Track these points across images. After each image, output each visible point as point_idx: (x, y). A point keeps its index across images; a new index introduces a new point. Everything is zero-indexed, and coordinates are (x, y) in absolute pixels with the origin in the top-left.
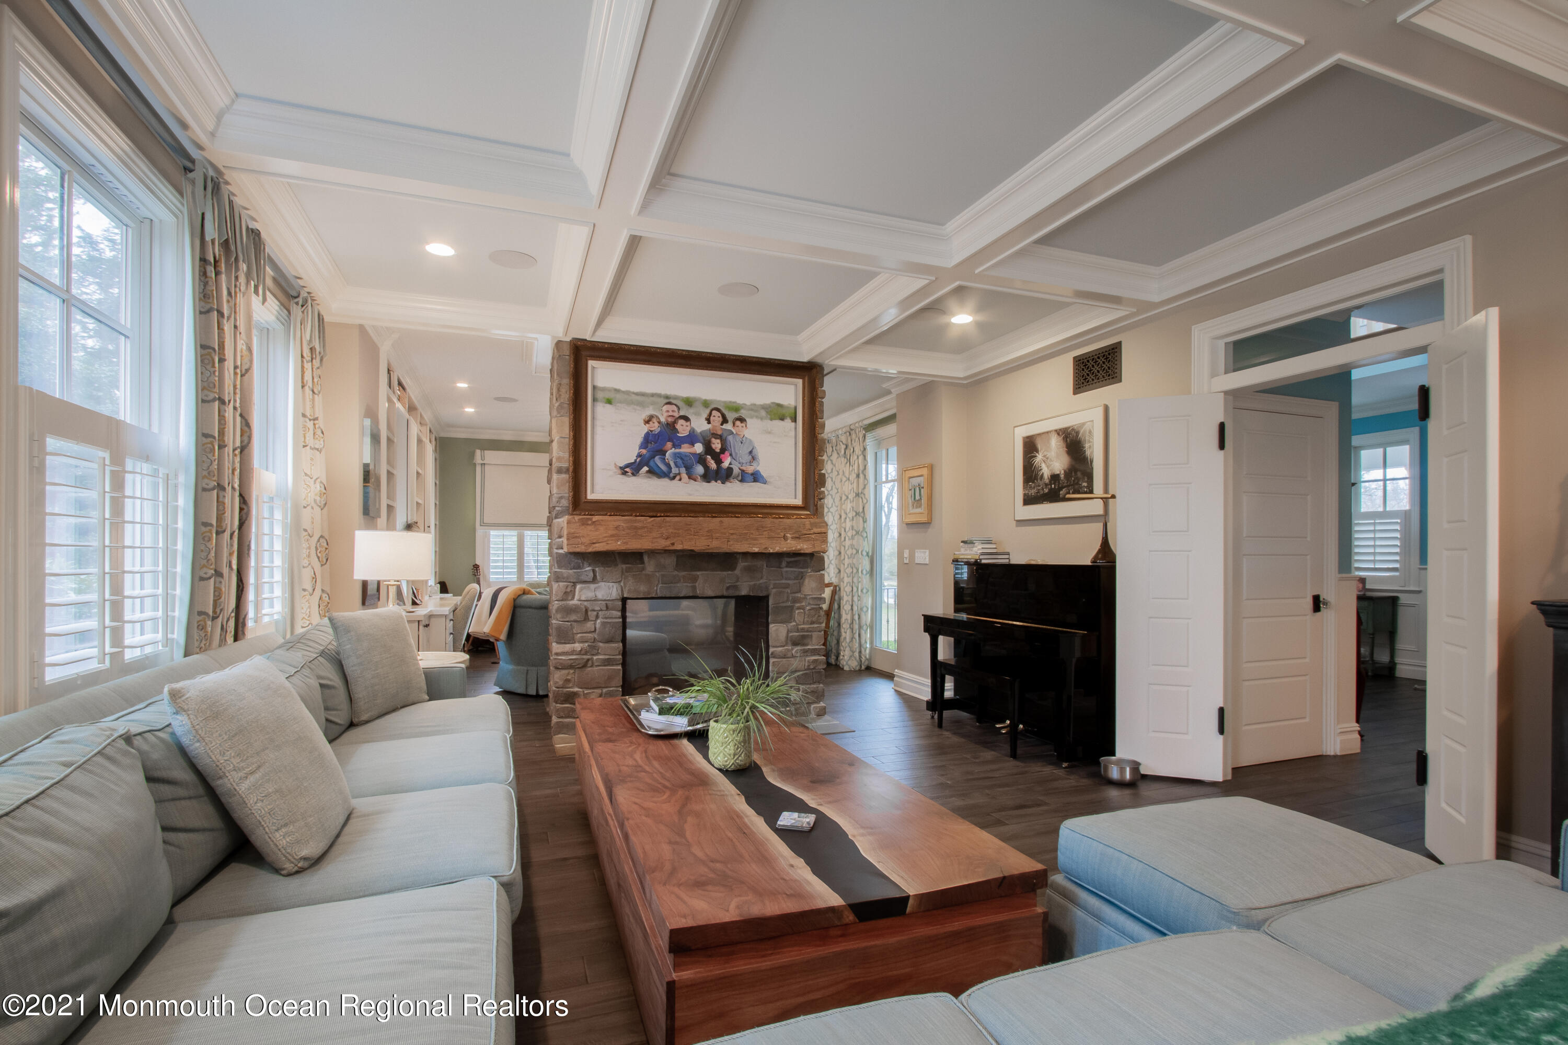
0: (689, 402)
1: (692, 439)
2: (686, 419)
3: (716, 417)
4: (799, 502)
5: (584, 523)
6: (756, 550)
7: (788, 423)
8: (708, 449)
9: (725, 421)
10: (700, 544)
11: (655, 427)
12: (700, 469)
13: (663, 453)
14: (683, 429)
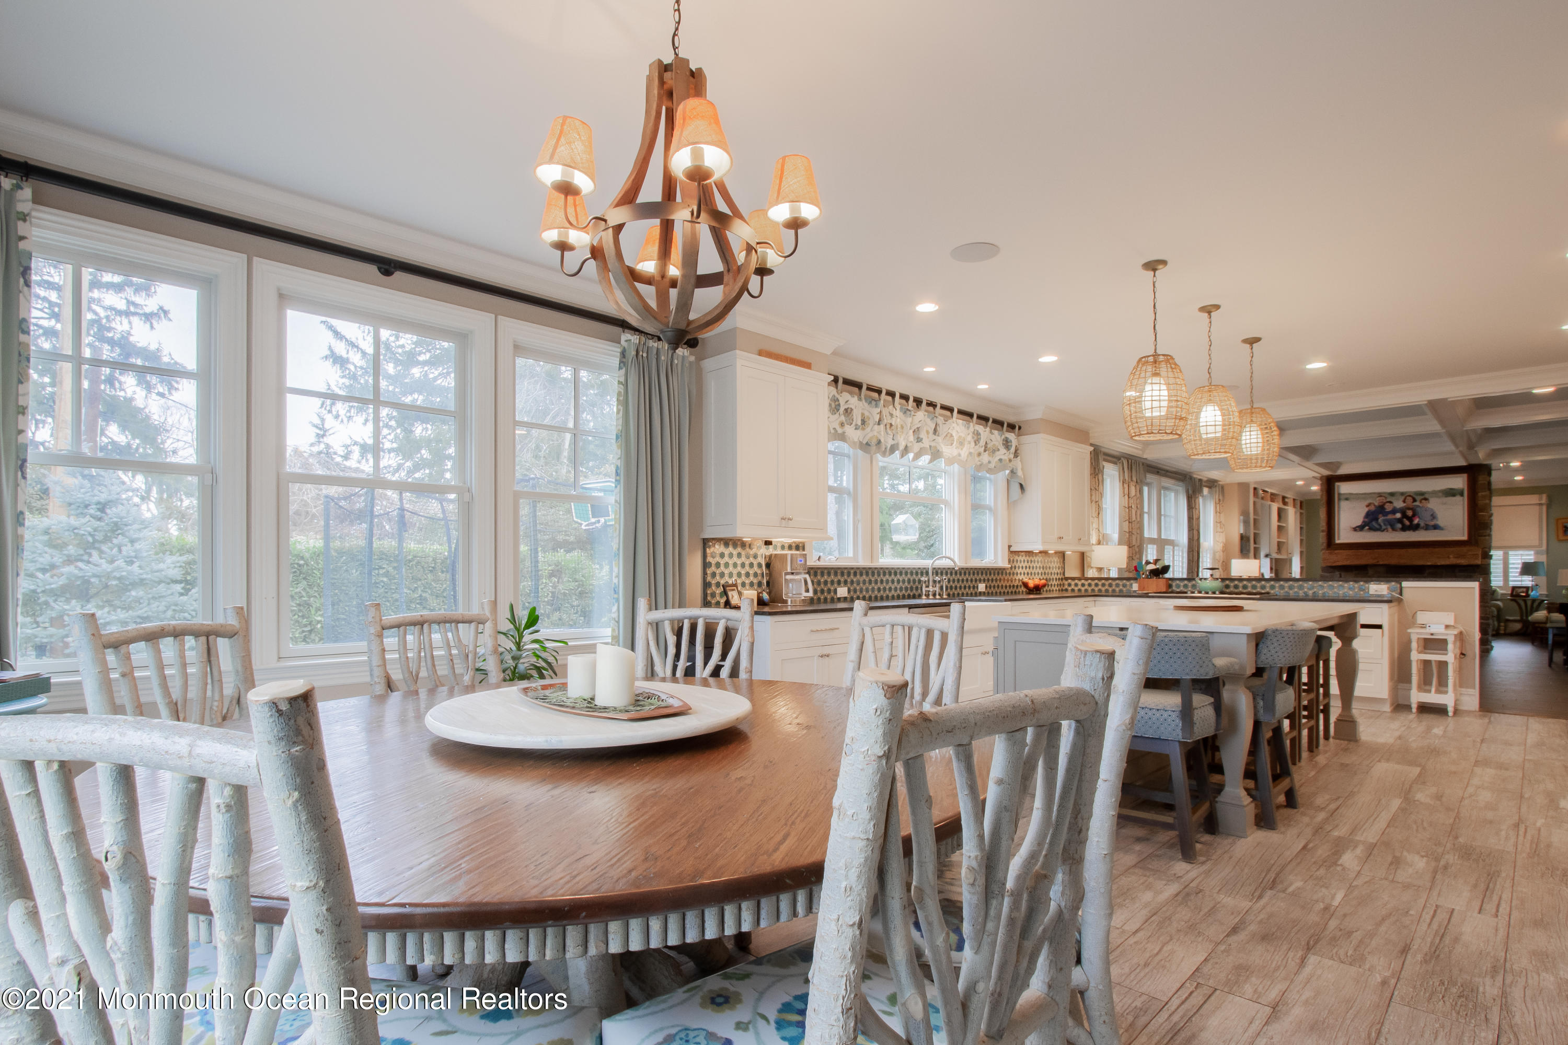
0: (1392, 494)
1: (1394, 511)
2: (1390, 502)
3: (1409, 500)
4: (1465, 537)
5: (1331, 553)
6: (1429, 564)
7: (1458, 498)
8: (1404, 515)
9: (1414, 500)
10: (1394, 561)
11: (1372, 508)
12: (1399, 526)
13: (1377, 519)
14: (1388, 507)
